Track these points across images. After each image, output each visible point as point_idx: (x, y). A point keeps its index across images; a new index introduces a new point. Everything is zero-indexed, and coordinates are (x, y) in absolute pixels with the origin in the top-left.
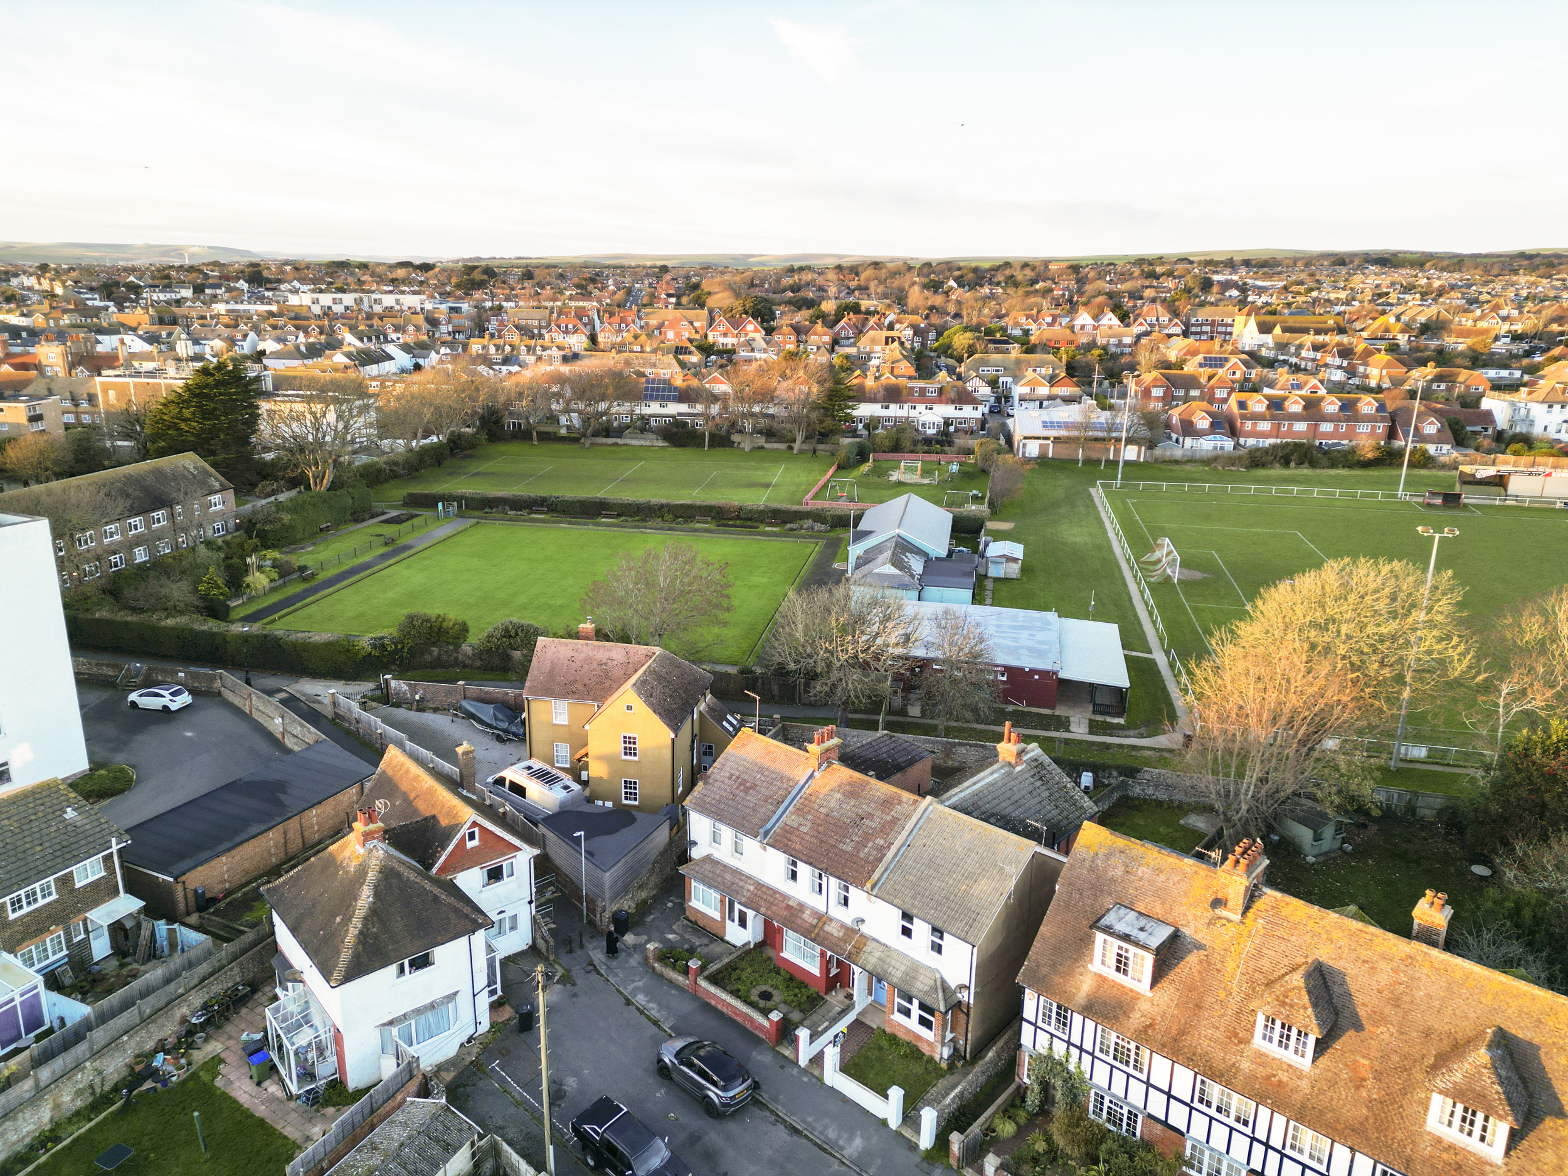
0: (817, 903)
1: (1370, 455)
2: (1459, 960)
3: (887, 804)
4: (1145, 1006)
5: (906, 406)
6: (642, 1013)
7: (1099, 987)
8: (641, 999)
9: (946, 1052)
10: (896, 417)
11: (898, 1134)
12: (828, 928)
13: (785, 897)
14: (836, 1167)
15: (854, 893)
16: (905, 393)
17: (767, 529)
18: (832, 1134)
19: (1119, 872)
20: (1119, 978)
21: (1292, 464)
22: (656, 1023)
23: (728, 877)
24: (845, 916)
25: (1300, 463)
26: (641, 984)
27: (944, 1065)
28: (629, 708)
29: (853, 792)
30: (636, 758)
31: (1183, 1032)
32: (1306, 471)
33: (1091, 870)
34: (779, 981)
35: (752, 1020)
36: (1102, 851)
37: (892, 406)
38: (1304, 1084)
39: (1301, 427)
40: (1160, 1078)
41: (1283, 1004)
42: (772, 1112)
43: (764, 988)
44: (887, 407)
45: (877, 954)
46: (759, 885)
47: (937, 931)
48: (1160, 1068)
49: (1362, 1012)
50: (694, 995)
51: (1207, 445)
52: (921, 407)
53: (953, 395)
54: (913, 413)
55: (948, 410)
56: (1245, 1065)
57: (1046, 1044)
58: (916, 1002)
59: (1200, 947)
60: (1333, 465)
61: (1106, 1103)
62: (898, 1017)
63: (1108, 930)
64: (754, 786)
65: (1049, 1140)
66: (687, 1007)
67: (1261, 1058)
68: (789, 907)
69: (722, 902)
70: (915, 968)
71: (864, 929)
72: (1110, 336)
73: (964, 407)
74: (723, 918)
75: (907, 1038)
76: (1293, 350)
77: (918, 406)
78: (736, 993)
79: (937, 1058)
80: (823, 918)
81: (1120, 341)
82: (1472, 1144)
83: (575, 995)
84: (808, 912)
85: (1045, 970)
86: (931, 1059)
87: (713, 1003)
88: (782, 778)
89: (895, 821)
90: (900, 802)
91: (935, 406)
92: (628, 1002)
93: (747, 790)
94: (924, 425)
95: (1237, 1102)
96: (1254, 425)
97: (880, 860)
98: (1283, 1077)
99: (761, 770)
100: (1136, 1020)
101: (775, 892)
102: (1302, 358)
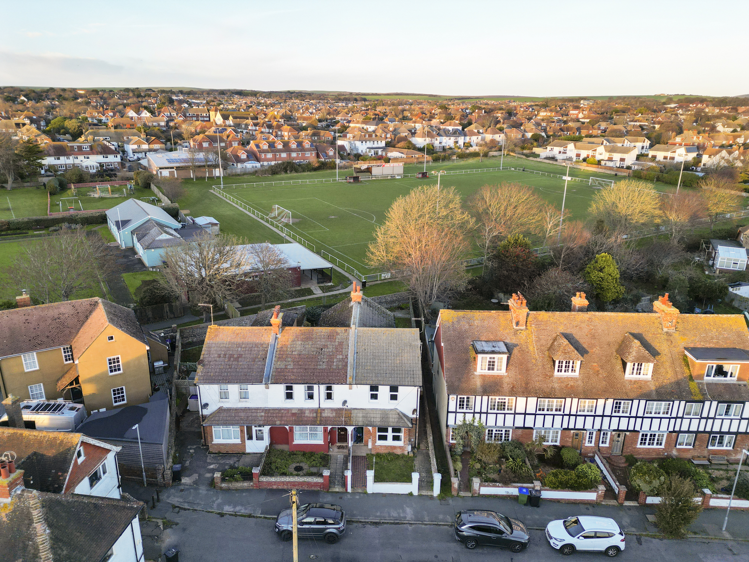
0: (313, 404)
1: (317, 165)
2: (606, 313)
3: (331, 337)
4: (507, 380)
5: (71, 157)
6: (236, 515)
7: (484, 380)
8: (228, 509)
9: (409, 448)
10: (66, 165)
11: (420, 496)
12: (324, 415)
13: (288, 410)
14: (410, 528)
15: (337, 389)
16: (67, 149)
17: (35, 233)
18: (394, 514)
19: (467, 326)
20: (491, 372)
21: (288, 172)
22: (250, 516)
23: (242, 414)
24: (336, 403)
25: (291, 171)
26: (219, 501)
27: (411, 454)
28: (111, 338)
29: (308, 338)
30: (121, 371)
31: (527, 384)
32: (294, 174)
33: (454, 330)
34: (300, 458)
35: (308, 484)
36: (455, 320)
37: (61, 158)
38: (580, 383)
39: (284, 155)
40: (520, 409)
41: (565, 353)
42: (357, 522)
43: (294, 465)
44: (59, 159)
45: (361, 415)
46: (267, 411)
47: (394, 389)
48: (520, 403)
49: (585, 346)
50: (260, 489)
51: (250, 165)
52: (81, 158)
53: (99, 149)
54: (77, 161)
55: (100, 158)
56: (556, 385)
57: (462, 419)
58: (390, 429)
59: (516, 345)
60: (304, 171)
61: (494, 432)
62: (380, 443)
63: (483, 352)
64: (240, 356)
65: (480, 461)
66: (261, 498)
67: (560, 379)
68: (294, 414)
69: (242, 431)
70: (385, 413)
71: (350, 405)
72: (153, 122)
73: (109, 156)
74: (243, 441)
75: (386, 451)
76: (243, 126)
77: (79, 157)
78: (284, 474)
79: (406, 453)
80: (318, 411)
81: (159, 124)
82: (641, 377)
83: (184, 530)
84: (307, 412)
85: (456, 384)
86: (403, 456)
87: (275, 487)
88: (256, 345)
89: (341, 344)
90: (338, 334)
91: (90, 156)
92: (222, 515)
93: (237, 359)
94: (87, 167)
95: (555, 403)
96: (265, 155)
97: (346, 366)
98: (572, 383)
99: (239, 345)
100: (506, 387)
101: (279, 410)
102: (249, 130)
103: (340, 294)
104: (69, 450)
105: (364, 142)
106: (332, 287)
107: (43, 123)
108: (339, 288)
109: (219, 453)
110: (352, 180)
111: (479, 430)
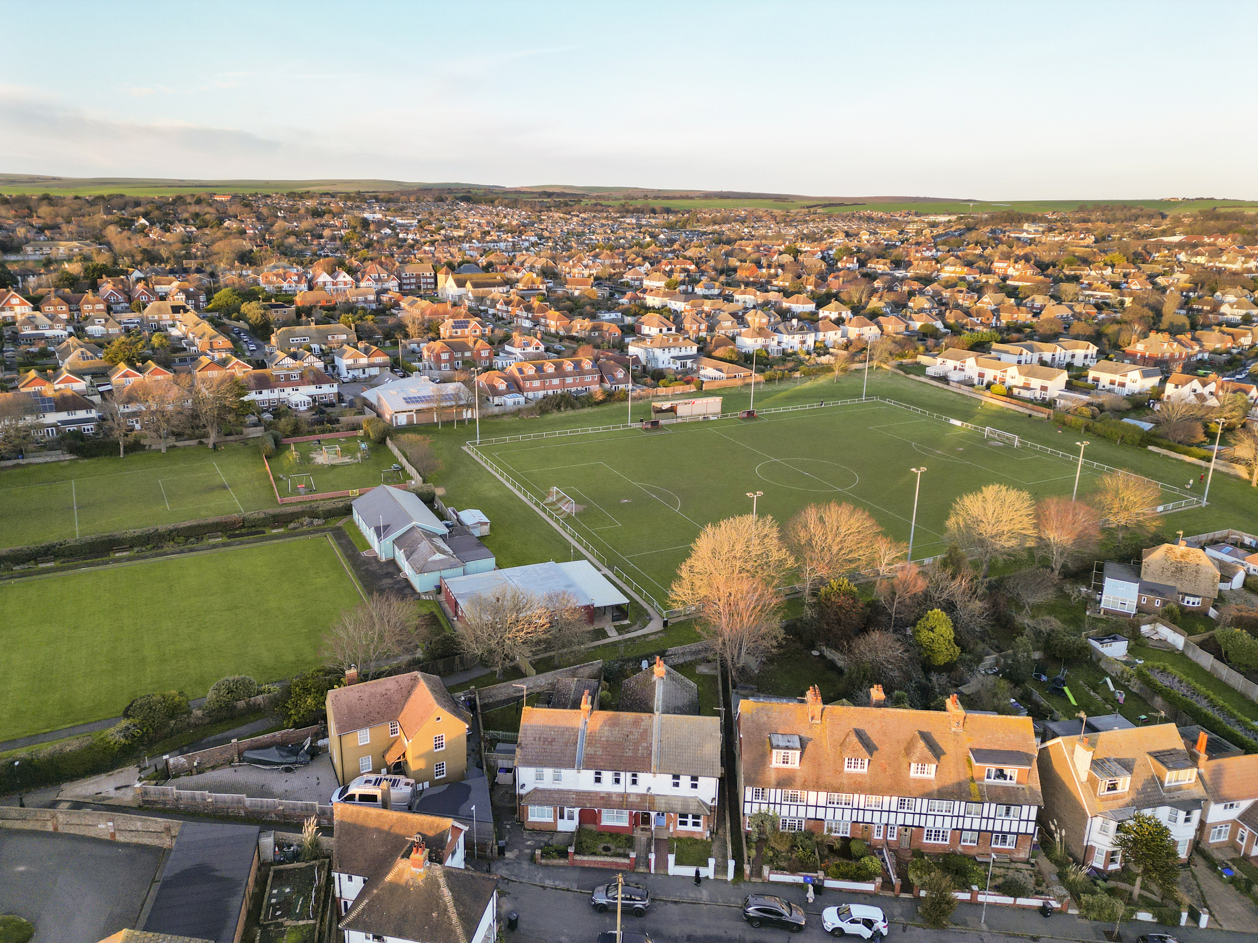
0: (619, 789)
1: (601, 398)
2: (898, 710)
3: (636, 723)
4: (800, 774)
5: (276, 390)
6: (556, 889)
7: (778, 773)
8: (548, 883)
9: (708, 834)
10: (269, 400)
11: (715, 880)
12: (630, 800)
13: (597, 793)
14: (705, 908)
15: (642, 777)
16: (272, 379)
17: (274, 531)
18: (692, 895)
19: (765, 719)
20: (785, 766)
21: (562, 409)
22: (568, 890)
23: (556, 796)
24: (640, 789)
25: (566, 408)
26: (540, 875)
27: (709, 840)
28: (439, 719)
29: (614, 724)
31: (818, 778)
32: (570, 413)
33: (753, 722)
34: (608, 838)
35: (616, 863)
36: (754, 711)
37: (264, 392)
38: (867, 779)
39: (556, 381)
40: (812, 801)
41: (854, 751)
42: (660, 900)
43: (602, 845)
44: (260, 393)
45: (663, 801)
46: (578, 793)
47: (694, 778)
48: (812, 797)
49: (875, 743)
50: (573, 867)
51: (511, 400)
52: (289, 390)
53: (311, 377)
54: (283, 395)
55: (312, 390)
56: (845, 781)
57: (758, 808)
58: (690, 816)
59: (811, 740)
60: (583, 407)
61: (788, 822)
62: (681, 828)
63: (778, 747)
64: (553, 740)
65: (773, 849)
66: (576, 874)
67: (850, 775)
68: (602, 798)
69: (555, 811)
70: (685, 799)
71: (653, 791)
73: (323, 386)
74: (556, 820)
75: (687, 836)
76: (488, 302)
77: (286, 389)
78: (594, 854)
79: (705, 838)
80: (624, 796)
82: (925, 776)
83: (516, 899)
84: (614, 796)
85: (753, 776)
86: (702, 841)
87: (587, 865)
88: (567, 729)
89: (645, 731)
90: (642, 720)
91: (299, 388)
92: (544, 888)
93: (551, 743)
95: (844, 797)
96: (531, 383)
97: (651, 754)
98: (859, 779)
99: (551, 728)
100: (799, 781)
101: (590, 792)
102: (498, 310)
103: (638, 637)
104: (444, 831)
105: (667, 350)
106: (628, 626)
107: (202, 298)
108: (636, 627)
109: (533, 830)
110: (649, 426)
111: (774, 820)
